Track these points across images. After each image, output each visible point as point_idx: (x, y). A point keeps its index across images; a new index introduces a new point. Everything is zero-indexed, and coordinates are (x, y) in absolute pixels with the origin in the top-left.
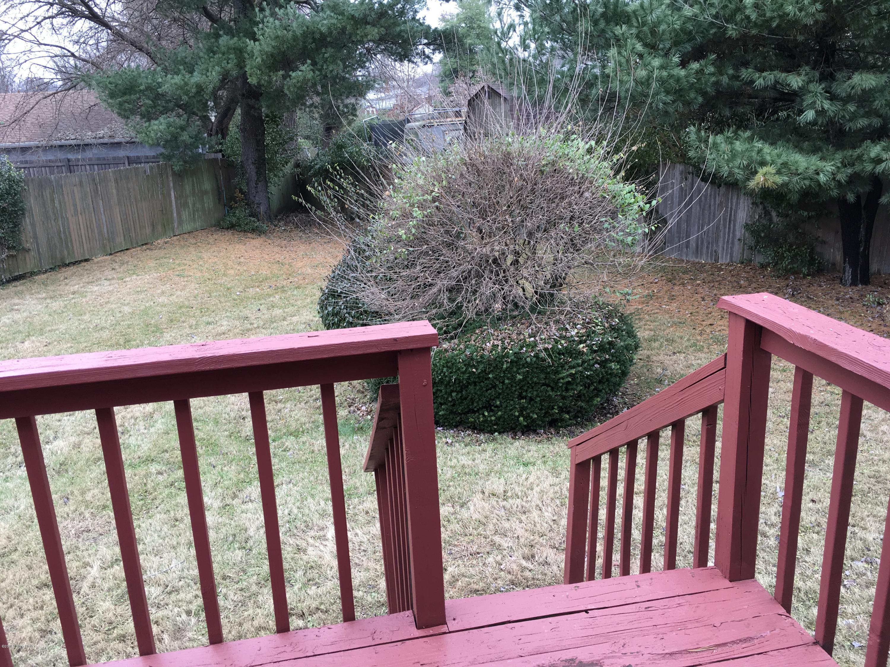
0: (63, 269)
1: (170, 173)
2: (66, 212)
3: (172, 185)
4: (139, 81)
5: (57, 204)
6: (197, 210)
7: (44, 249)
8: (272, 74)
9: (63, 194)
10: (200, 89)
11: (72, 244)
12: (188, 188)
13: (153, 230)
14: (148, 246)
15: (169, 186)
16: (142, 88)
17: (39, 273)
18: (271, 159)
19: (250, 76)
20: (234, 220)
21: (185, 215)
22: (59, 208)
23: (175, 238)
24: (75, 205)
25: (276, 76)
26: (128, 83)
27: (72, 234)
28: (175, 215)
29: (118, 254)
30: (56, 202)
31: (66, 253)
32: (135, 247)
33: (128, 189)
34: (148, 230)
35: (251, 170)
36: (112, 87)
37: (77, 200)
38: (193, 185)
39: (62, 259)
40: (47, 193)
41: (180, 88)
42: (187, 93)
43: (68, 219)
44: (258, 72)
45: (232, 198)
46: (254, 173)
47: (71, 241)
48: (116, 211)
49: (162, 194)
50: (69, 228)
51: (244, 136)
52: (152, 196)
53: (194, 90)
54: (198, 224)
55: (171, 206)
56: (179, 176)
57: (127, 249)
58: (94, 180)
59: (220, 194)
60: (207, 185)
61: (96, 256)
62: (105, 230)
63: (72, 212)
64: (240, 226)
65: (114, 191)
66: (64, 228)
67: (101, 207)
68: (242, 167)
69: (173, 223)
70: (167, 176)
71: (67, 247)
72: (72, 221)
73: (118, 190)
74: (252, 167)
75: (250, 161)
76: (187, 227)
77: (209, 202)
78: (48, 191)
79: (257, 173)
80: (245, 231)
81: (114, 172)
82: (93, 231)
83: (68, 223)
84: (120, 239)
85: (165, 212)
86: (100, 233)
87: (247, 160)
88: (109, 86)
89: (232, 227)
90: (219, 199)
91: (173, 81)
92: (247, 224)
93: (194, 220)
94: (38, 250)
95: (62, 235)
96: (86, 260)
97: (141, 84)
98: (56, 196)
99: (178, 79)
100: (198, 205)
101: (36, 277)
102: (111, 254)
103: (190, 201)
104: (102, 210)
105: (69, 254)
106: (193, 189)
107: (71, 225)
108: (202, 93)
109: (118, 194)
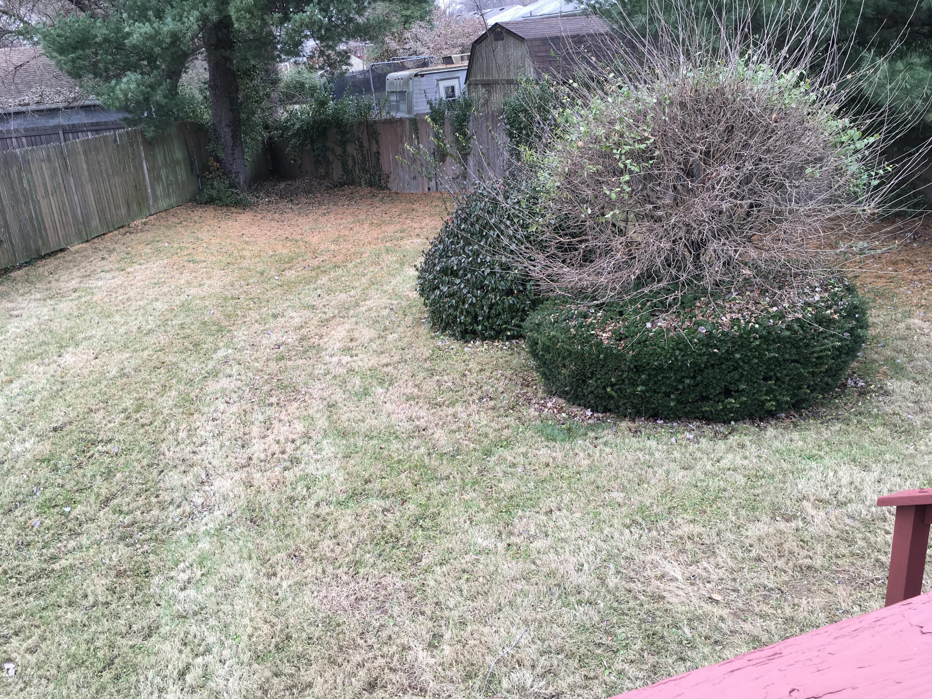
0: (40, 263)
1: (140, 140)
2: (36, 193)
3: (143, 155)
4: (93, 32)
5: (26, 185)
6: (171, 185)
7: (16, 240)
8: (266, 17)
9: (31, 172)
10: (175, 37)
11: (46, 231)
12: (160, 159)
13: (129, 210)
14: (126, 229)
15: (140, 155)
16: (98, 40)
17: (14, 268)
18: (248, 119)
19: (237, 20)
20: (214, 193)
21: (159, 191)
22: (28, 189)
23: (152, 217)
24: (45, 185)
25: (272, 19)
26: (80, 35)
27: (45, 219)
28: (149, 190)
29: (96, 240)
30: (25, 181)
31: (40, 242)
32: (111, 232)
33: (99, 162)
34: (123, 211)
35: (226, 133)
36: (62, 40)
37: (47, 178)
38: (165, 153)
39: (38, 250)
40: (14, 172)
41: (151, 38)
42: (159, 44)
43: (39, 201)
44: (248, 16)
45: (206, 168)
46: (229, 138)
47: (45, 227)
48: (89, 188)
49: (135, 167)
50: (41, 212)
51: (215, 95)
52: (124, 168)
53: (168, 40)
54: (173, 200)
55: (144, 179)
56: (149, 144)
57: (104, 234)
58: (62, 153)
59: (192, 163)
60: (179, 154)
61: (71, 243)
62: (79, 213)
63: (43, 194)
64: (220, 199)
65: (84, 166)
66: (36, 213)
67: (73, 186)
68: (215, 131)
69: (148, 200)
70: (138, 145)
71: (41, 236)
72: (44, 203)
73: (88, 165)
74: (226, 129)
75: (224, 123)
76: (163, 204)
77: (182, 173)
78: (15, 169)
79: (232, 137)
80: (227, 205)
81: (83, 143)
82: (66, 214)
83: (40, 207)
84: (95, 223)
85: (139, 187)
86: (75, 217)
87: (220, 122)
88: (58, 39)
89: (211, 201)
90: (192, 170)
91: (142, 31)
92: (228, 197)
93: (168, 196)
94: (11, 242)
95: (35, 222)
96: (62, 250)
97: (96, 36)
98: (24, 174)
99: (146, 28)
100: (171, 178)
101: (12, 274)
102: (87, 241)
103: (163, 173)
104: (74, 188)
105: (44, 244)
106: (165, 159)
107: (43, 210)
108: (178, 43)
109: (88, 170)
